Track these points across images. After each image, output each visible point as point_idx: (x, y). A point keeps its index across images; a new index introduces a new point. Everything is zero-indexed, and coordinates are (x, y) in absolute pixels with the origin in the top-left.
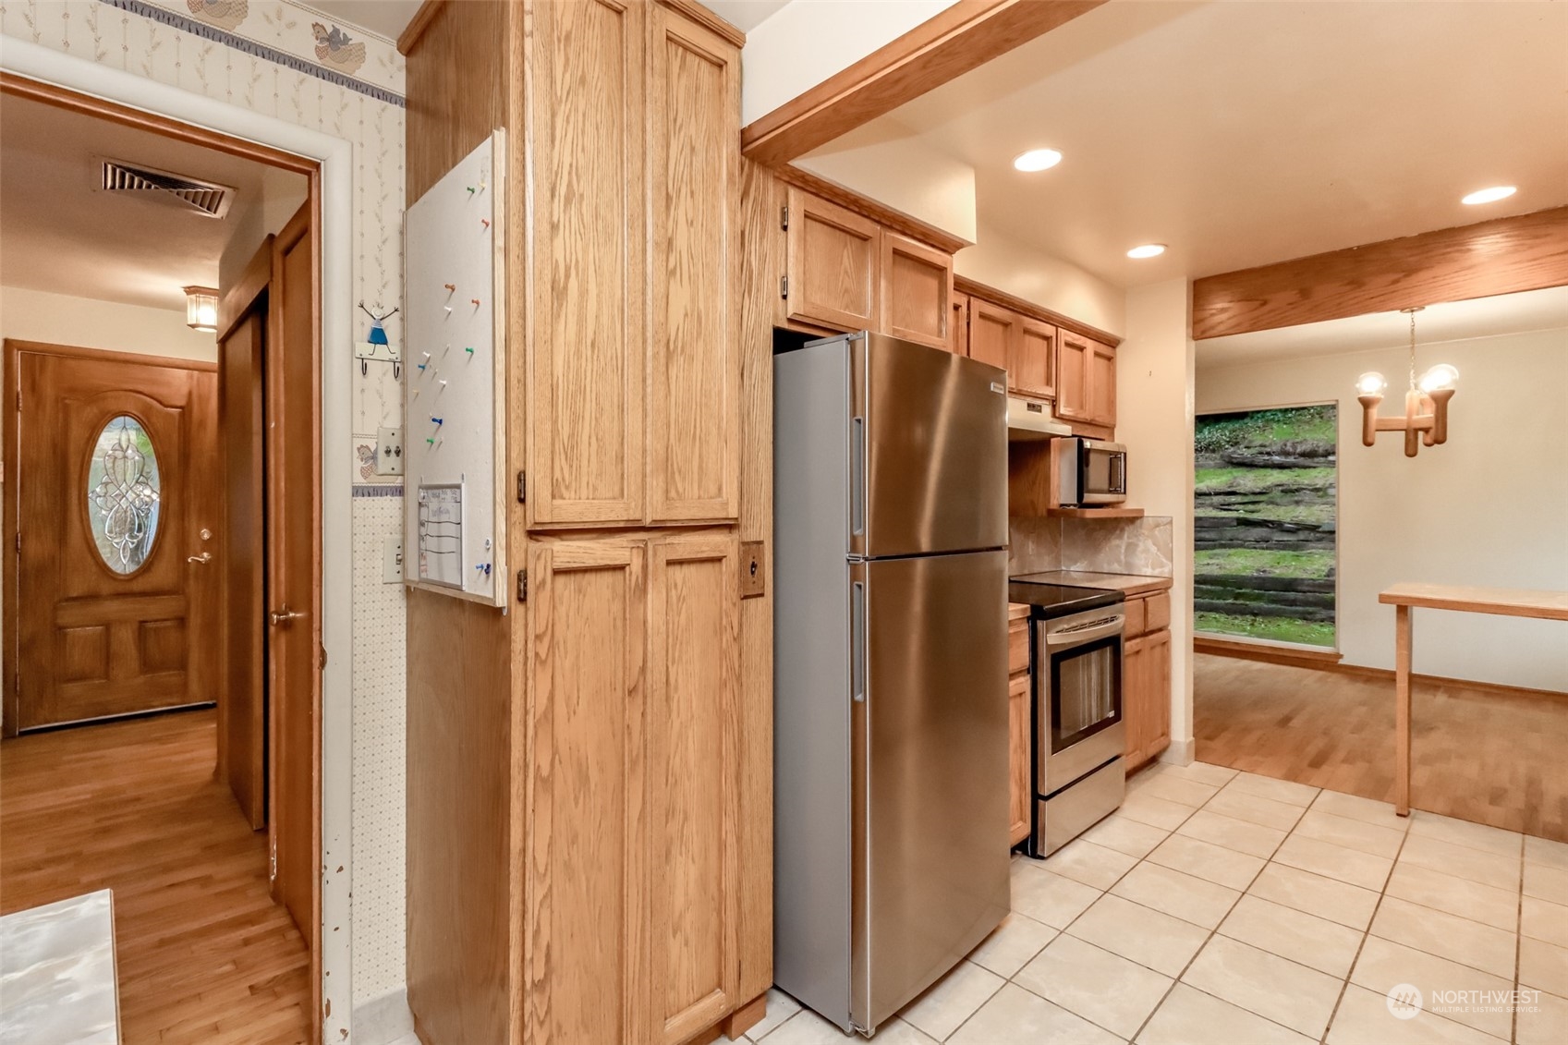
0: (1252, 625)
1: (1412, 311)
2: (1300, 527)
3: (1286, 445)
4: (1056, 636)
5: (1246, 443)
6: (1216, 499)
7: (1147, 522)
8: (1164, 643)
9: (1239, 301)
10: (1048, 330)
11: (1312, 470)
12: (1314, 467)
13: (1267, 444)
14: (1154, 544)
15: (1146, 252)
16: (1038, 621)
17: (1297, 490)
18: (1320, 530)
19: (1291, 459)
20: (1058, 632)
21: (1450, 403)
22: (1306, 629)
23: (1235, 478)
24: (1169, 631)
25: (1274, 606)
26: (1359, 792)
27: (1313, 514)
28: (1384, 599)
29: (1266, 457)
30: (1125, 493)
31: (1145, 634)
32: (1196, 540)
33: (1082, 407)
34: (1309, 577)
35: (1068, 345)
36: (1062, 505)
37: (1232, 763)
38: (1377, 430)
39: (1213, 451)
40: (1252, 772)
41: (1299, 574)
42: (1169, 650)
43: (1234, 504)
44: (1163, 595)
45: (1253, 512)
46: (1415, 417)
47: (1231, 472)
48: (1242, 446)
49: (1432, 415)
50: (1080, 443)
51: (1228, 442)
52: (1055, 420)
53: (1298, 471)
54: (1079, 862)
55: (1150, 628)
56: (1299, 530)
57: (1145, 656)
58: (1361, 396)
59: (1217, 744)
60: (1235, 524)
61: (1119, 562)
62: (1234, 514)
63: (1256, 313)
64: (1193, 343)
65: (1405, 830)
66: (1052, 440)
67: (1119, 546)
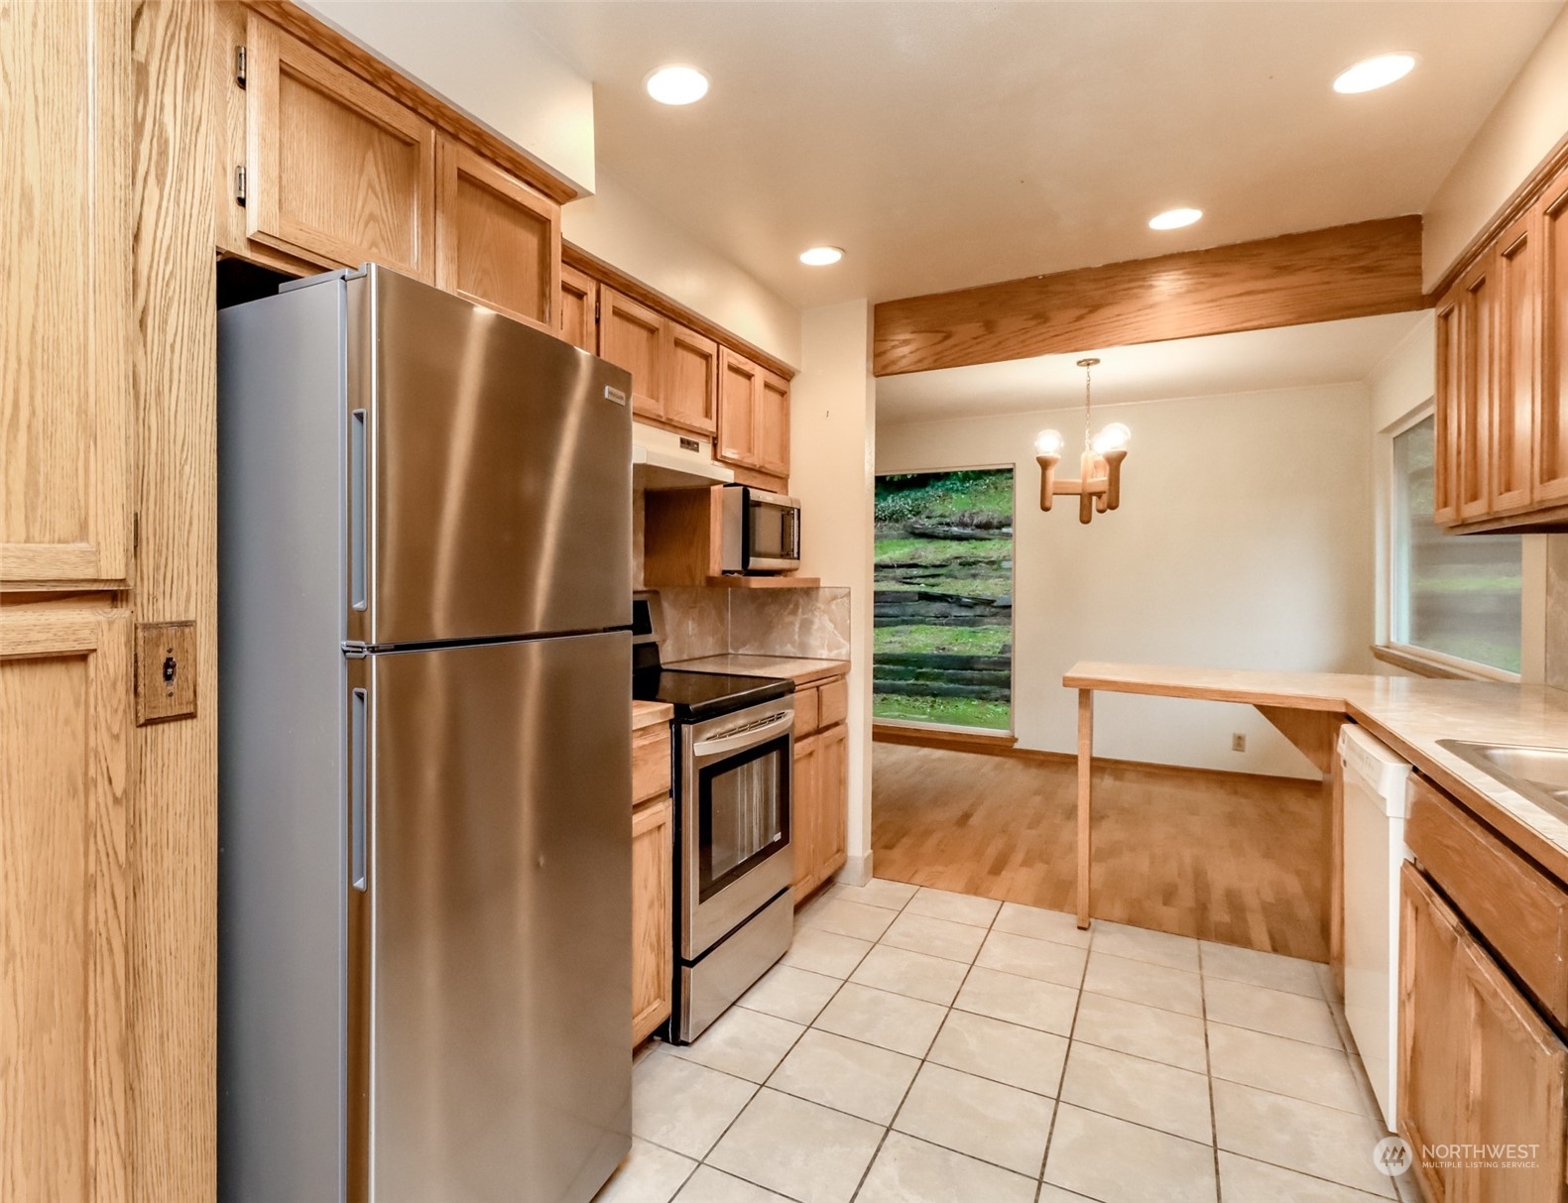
0: (932, 706)
1: (1088, 365)
2: (978, 602)
3: (964, 516)
4: (706, 745)
5: (927, 513)
6: (899, 572)
7: (823, 594)
8: (841, 740)
9: (921, 332)
10: (708, 346)
11: (987, 542)
12: (989, 539)
13: (947, 514)
14: (831, 620)
15: (821, 256)
16: (683, 726)
17: (974, 563)
18: (995, 604)
19: (968, 531)
20: (708, 739)
21: (1123, 464)
22: (982, 709)
23: (917, 549)
24: (846, 725)
25: (952, 686)
26: (1038, 902)
27: (987, 588)
28: (1068, 682)
29: (946, 528)
30: (798, 558)
31: (819, 731)
32: (875, 616)
33: (749, 450)
34: (985, 654)
35: (733, 369)
36: (724, 572)
37: (911, 878)
38: (1054, 494)
39: (897, 521)
40: (931, 886)
41: (975, 652)
42: (845, 748)
43: (916, 577)
44: (840, 682)
45: (933, 586)
46: (1090, 480)
47: (913, 544)
48: (923, 516)
49: (1106, 478)
50: (746, 493)
51: (910, 511)
52: (716, 463)
53: (975, 543)
54: (733, 1042)
55: (824, 724)
56: (976, 604)
57: (820, 756)
58: (1040, 455)
59: (897, 853)
60: (917, 598)
61: (793, 643)
62: (916, 588)
63: (939, 348)
64: (873, 380)
65: (1087, 947)
66: (713, 488)
67: (792, 624)
